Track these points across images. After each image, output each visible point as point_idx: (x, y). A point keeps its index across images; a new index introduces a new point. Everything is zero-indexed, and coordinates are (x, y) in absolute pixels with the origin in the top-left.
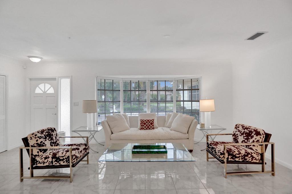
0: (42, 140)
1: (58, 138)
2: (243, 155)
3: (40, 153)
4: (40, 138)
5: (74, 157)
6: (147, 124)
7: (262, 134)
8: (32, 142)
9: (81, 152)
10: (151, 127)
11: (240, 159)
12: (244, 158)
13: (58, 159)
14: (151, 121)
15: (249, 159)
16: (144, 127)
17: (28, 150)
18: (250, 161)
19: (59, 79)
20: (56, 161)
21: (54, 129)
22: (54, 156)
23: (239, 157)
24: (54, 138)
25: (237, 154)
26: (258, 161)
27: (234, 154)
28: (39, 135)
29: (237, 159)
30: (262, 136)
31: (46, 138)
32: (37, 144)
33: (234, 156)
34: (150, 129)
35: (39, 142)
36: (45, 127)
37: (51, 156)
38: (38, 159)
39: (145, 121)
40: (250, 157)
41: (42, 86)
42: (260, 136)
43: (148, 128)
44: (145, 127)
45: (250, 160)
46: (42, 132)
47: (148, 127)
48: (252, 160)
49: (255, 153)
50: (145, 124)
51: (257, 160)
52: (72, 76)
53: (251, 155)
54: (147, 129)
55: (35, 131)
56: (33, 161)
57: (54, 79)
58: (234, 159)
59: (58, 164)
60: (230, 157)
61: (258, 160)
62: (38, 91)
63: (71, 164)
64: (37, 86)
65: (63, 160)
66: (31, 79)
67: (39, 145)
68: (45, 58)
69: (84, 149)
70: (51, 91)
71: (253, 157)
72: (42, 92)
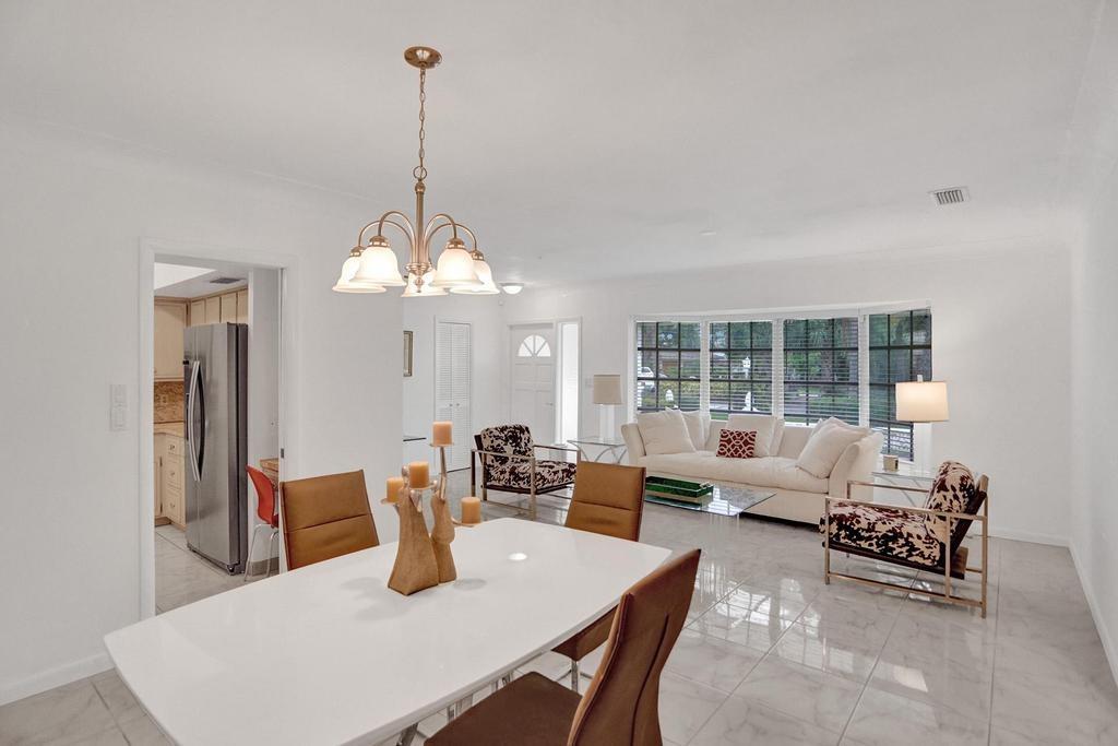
0: (500, 441)
1: (529, 446)
2: (880, 535)
3: (496, 464)
4: (497, 438)
5: (539, 477)
6: (734, 442)
7: (949, 488)
8: (486, 443)
9: (555, 473)
10: (744, 452)
11: (871, 545)
12: (886, 544)
13: (517, 478)
14: (746, 435)
15: (899, 549)
16: (726, 450)
17: (480, 454)
18: (904, 555)
19: (560, 325)
20: (514, 479)
21: (527, 428)
22: (512, 472)
23: (870, 538)
24: (523, 444)
25: (863, 530)
26: (928, 563)
27: (855, 528)
28: (497, 433)
29: (864, 545)
30: (951, 492)
31: (506, 441)
32: (492, 447)
33: (854, 534)
34: (740, 456)
35: (495, 444)
36: (511, 423)
37: (508, 470)
38: (493, 472)
39: (732, 433)
40: (903, 546)
41: (529, 341)
42: (945, 493)
43: (736, 454)
44: (729, 450)
45: (901, 552)
46: (503, 429)
47: (736, 451)
48: (911, 555)
49: (919, 537)
50: (729, 441)
51: (924, 559)
52: (582, 318)
53: (906, 540)
54: (732, 456)
55: (492, 426)
56: (487, 476)
57: (549, 325)
58: (854, 541)
59: (517, 486)
60: (843, 533)
61: (929, 558)
62: (523, 352)
63: (533, 490)
64: (521, 341)
65: (524, 479)
66: (511, 327)
67: (495, 450)
68: (528, 284)
69: (564, 471)
70: (546, 352)
71: (912, 548)
72: (529, 355)
